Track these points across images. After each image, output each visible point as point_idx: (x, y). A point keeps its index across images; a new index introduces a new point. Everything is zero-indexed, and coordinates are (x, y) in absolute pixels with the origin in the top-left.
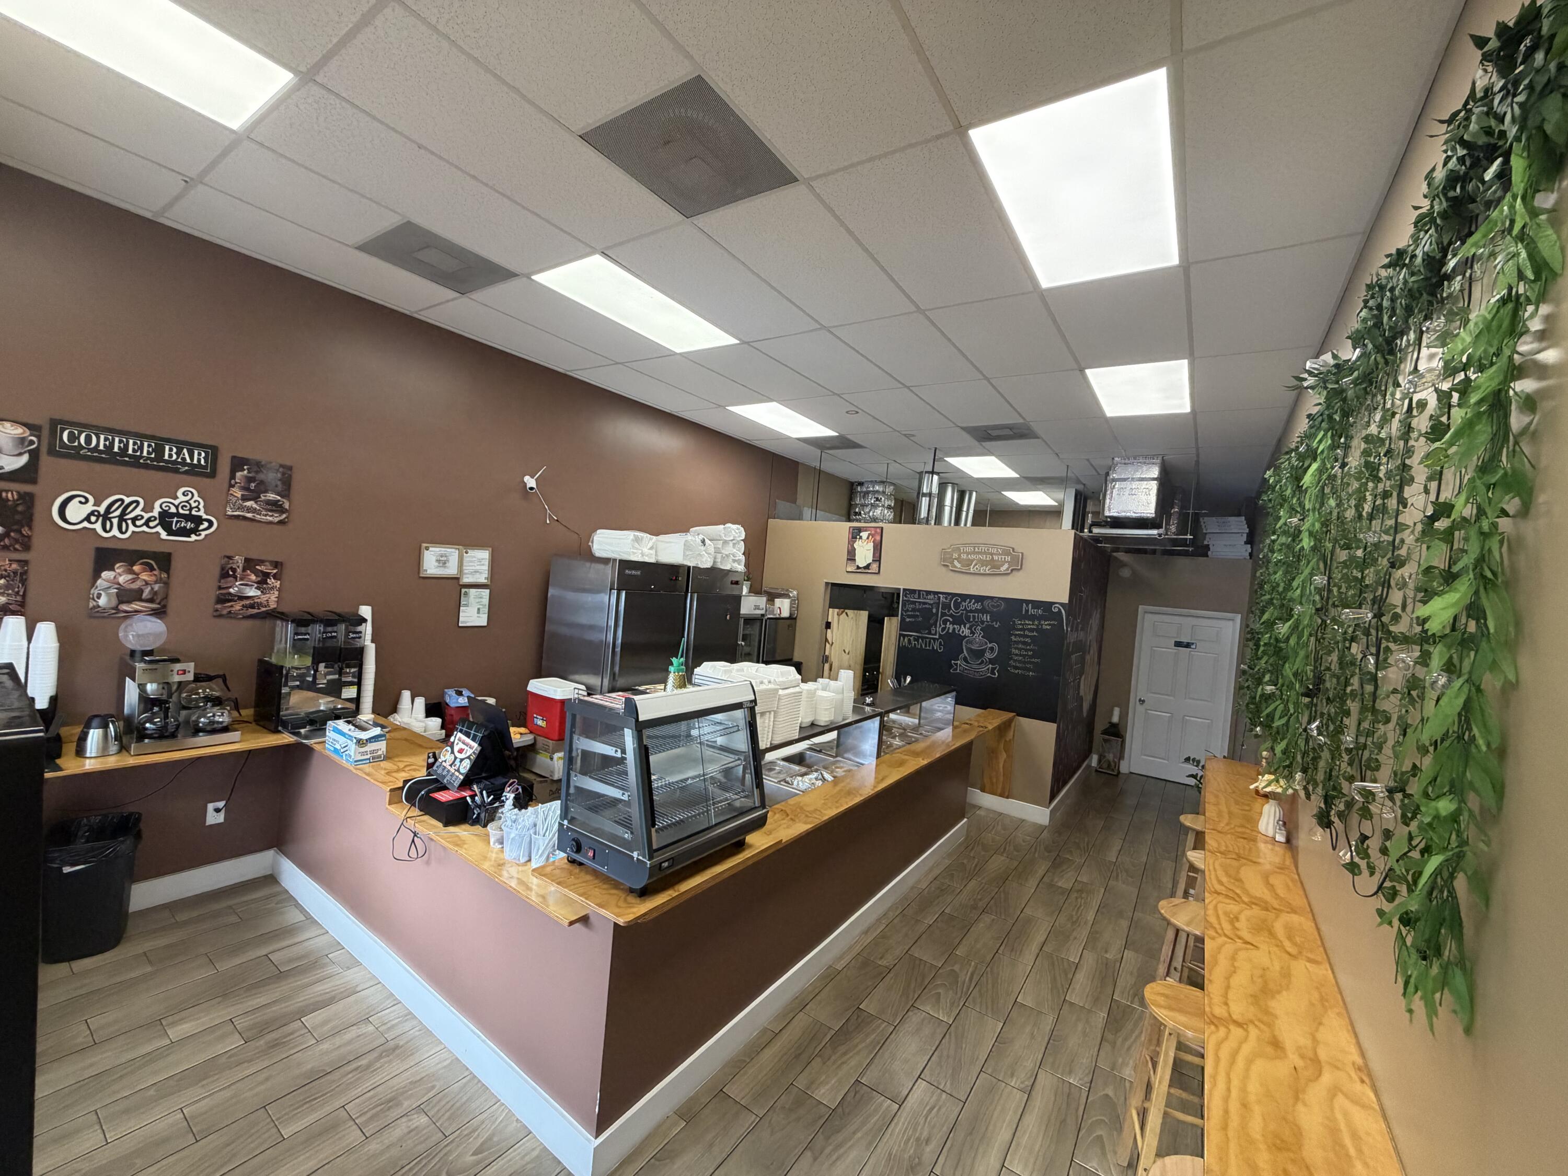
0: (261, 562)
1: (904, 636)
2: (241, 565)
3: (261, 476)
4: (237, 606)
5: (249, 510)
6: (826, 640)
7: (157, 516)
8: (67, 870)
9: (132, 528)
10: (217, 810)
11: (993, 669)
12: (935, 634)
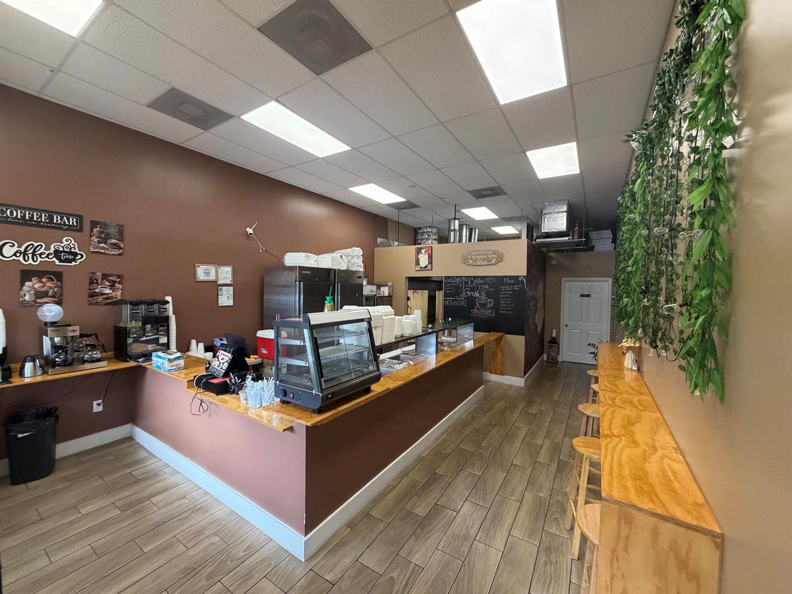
0: (111, 275)
1: (447, 300)
2: (100, 277)
3: (107, 231)
4: (100, 299)
5: (103, 248)
6: (408, 306)
7: (53, 252)
8: (20, 436)
9: (39, 259)
10: (99, 405)
11: (492, 312)
12: (462, 297)
